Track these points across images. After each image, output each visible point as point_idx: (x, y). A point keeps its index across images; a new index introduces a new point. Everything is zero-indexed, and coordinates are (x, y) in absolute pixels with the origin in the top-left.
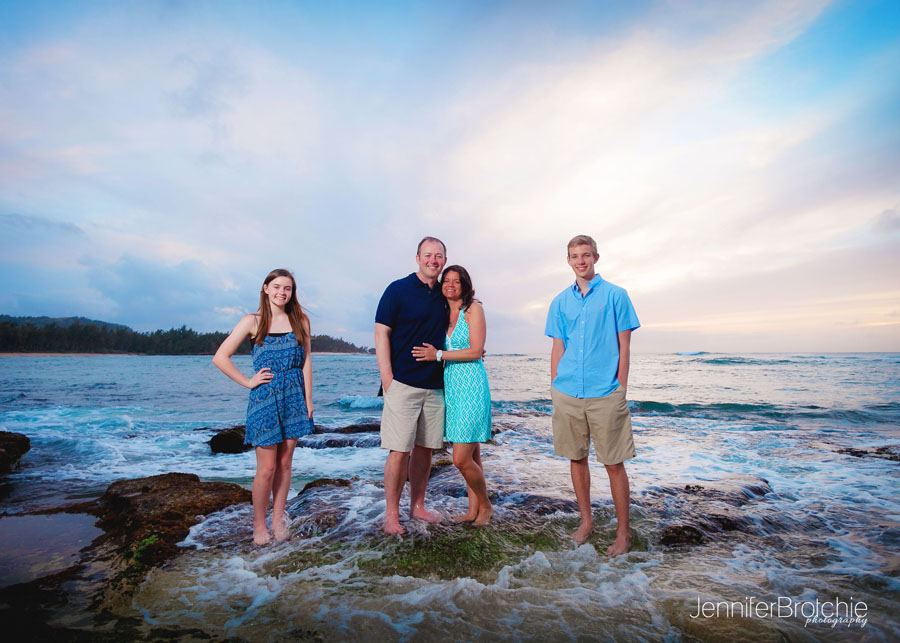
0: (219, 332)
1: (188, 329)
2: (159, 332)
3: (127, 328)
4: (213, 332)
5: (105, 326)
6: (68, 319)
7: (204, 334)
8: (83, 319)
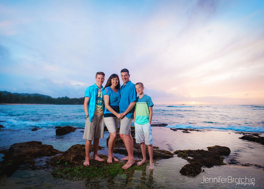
0: (76, 98)
1: (67, 97)
2: (59, 98)
3: (50, 97)
4: (74, 98)
5: (44, 96)
6: (34, 94)
7: (71, 98)
8: (38, 94)
